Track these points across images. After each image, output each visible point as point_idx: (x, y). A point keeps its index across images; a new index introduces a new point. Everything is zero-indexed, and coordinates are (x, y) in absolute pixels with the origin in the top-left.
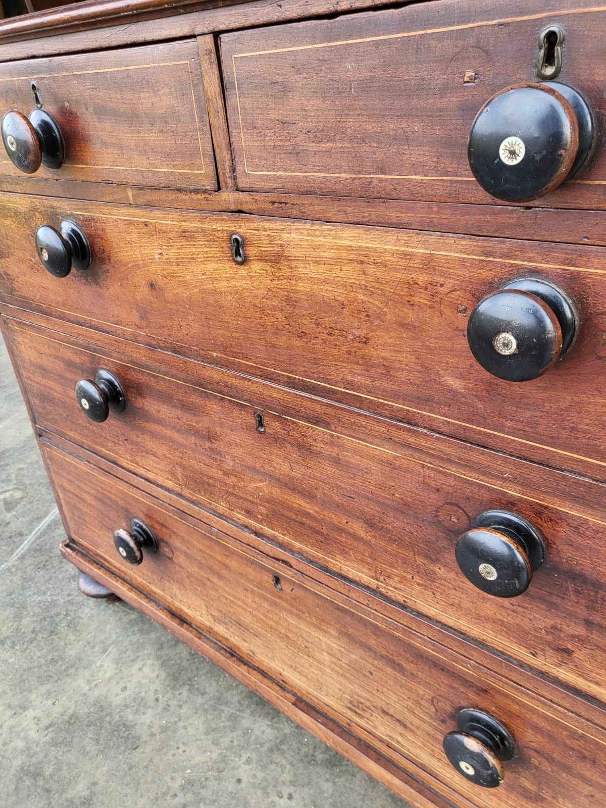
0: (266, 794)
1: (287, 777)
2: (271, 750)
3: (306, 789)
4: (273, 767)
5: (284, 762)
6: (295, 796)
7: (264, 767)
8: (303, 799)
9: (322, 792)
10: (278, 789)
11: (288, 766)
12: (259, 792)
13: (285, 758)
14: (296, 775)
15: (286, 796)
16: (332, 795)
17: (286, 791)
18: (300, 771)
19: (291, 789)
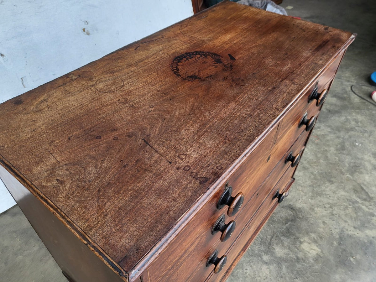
0: (247, 277)
1: (241, 271)
2: (233, 276)
3: (244, 265)
4: (238, 275)
5: (236, 272)
6: (246, 268)
7: (238, 278)
8: (247, 266)
9: (244, 260)
10: (245, 273)
11: (238, 270)
12: (246, 279)
13: (235, 271)
14: (240, 268)
15: (246, 271)
16: (245, 258)
17: (245, 271)
18: (239, 266)
19: (244, 269)
